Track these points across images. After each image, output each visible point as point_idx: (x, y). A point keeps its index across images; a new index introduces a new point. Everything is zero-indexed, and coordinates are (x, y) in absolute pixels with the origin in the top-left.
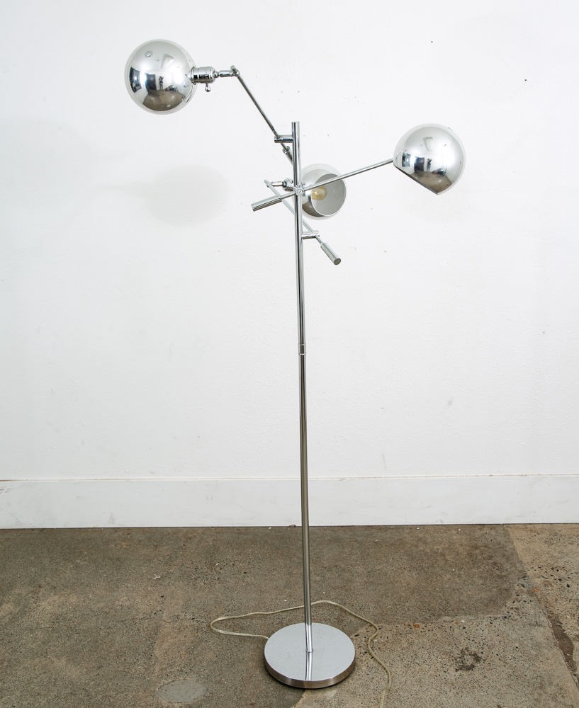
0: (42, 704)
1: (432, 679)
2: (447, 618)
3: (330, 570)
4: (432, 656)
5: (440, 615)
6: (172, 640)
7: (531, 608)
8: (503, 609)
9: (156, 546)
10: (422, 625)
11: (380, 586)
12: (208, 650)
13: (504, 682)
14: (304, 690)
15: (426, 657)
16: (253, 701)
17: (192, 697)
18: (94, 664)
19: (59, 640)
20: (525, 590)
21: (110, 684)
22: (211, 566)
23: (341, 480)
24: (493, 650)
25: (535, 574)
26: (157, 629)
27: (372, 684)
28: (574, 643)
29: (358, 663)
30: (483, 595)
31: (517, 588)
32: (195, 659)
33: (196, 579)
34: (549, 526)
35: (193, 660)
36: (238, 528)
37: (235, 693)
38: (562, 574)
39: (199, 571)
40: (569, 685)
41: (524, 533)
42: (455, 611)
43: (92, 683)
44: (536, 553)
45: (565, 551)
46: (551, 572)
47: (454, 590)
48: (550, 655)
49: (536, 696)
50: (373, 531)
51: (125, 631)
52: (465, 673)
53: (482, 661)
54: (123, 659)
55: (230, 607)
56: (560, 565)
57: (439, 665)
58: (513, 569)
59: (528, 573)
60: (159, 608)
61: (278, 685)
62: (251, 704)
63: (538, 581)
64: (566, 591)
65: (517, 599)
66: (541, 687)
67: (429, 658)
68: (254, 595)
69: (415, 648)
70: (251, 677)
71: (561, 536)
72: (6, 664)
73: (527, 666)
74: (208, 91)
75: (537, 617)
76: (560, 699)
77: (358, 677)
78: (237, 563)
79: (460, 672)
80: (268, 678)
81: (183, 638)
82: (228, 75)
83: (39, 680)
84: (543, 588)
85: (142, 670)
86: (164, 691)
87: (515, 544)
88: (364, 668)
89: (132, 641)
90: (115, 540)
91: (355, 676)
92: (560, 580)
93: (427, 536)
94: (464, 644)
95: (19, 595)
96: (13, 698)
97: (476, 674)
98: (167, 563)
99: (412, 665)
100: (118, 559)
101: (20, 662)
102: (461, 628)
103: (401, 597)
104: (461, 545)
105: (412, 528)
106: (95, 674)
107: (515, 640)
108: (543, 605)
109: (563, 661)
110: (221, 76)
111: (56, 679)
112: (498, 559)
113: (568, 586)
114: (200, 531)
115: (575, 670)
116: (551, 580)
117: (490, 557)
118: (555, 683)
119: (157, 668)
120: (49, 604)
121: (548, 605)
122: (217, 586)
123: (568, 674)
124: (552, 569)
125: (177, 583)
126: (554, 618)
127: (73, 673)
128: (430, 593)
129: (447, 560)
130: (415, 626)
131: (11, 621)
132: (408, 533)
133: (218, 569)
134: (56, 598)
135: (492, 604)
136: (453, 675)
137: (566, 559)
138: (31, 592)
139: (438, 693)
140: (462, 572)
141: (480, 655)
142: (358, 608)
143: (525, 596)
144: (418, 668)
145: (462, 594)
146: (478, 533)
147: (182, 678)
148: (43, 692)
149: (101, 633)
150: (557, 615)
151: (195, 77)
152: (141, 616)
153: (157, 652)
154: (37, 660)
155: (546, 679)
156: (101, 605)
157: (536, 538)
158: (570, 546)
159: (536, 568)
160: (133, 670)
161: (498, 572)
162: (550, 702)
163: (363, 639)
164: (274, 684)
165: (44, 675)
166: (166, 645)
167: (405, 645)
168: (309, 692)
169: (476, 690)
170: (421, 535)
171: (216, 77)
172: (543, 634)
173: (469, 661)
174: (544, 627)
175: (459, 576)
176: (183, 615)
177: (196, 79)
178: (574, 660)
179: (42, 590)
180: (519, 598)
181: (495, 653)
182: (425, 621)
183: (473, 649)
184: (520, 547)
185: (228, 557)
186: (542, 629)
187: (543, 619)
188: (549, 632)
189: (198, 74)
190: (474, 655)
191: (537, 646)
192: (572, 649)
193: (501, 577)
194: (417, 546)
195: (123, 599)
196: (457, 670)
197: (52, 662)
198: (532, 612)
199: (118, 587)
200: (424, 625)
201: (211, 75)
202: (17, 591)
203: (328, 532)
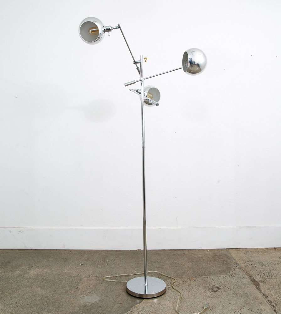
0: (28, 302)
1: (200, 295)
2: (205, 276)
3: (155, 262)
4: (199, 288)
5: (202, 276)
6: (86, 283)
7: (240, 273)
8: (229, 273)
9: (82, 255)
10: (194, 279)
11: (176, 267)
12: (102, 286)
13: (231, 296)
14: (144, 298)
15: (197, 288)
16: (121, 302)
17: (94, 301)
18: (52, 290)
19: (38, 282)
20: (237, 268)
21: (59, 296)
22: (105, 261)
23: (159, 229)
24: (225, 286)
25: (241, 263)
26: (80, 280)
27: (174, 297)
28: (259, 283)
29: (167, 290)
30: (220, 269)
31: (234, 267)
32: (96, 289)
33: (98, 265)
34: (245, 249)
35: (95, 289)
36: (116, 250)
37: (113, 300)
38: (252, 263)
39: (99, 263)
40: (259, 296)
41: (235, 251)
42: (209, 274)
43: (51, 296)
44: (241, 257)
45: (252, 256)
46: (248, 262)
47: (207, 268)
48: (250, 287)
49: (245, 299)
50: (173, 251)
51: (66, 280)
52: (214, 293)
53: (221, 289)
54: (65, 289)
55: (112, 273)
56: (251, 260)
57: (203, 291)
58: (232, 262)
59: (238, 263)
60: (82, 273)
61: (132, 297)
62: (120, 303)
63: (243, 265)
64: (254, 268)
65: (234, 271)
66: (247, 297)
67: (198, 288)
68: (122, 270)
69: (192, 285)
70: (120, 295)
71: (250, 252)
72: (14, 289)
73: (241, 290)
74: (109, 35)
75: (243, 276)
76: (255, 300)
77: (168, 295)
78: (115, 260)
79: (212, 293)
80: (128, 295)
81: (92, 283)
82: (117, 28)
83: (28, 294)
84: (245, 267)
85: (73, 292)
86: (82, 299)
87: (232, 254)
88: (170, 292)
89: (70, 283)
90: (65, 253)
91: (166, 294)
92: (252, 265)
93: (195, 252)
94: (213, 284)
95: (23, 268)
96: (16, 300)
97: (219, 293)
98: (86, 260)
99: (191, 291)
100: (65, 259)
101: (20, 289)
102: (211, 279)
103: (185, 270)
104: (210, 255)
105: (189, 250)
106: (52, 293)
107: (235, 282)
108: (245, 272)
109: (256, 289)
110: (114, 29)
111: (35, 294)
112: (225, 259)
113: (255, 266)
114: (101, 251)
115: (261, 291)
116: (248, 264)
117: (222, 258)
118: (253, 295)
119: (80, 292)
120: (35, 272)
121: (247, 272)
122: (107, 267)
123: (258, 293)
124: (248, 261)
125: (90, 266)
126: (250, 276)
127: (43, 292)
128: (197, 269)
129: (204, 259)
130: (192, 279)
131: (18, 276)
132: (188, 252)
133: (108, 262)
134: (38, 270)
135: (223, 272)
136: (208, 293)
137: (253, 258)
138: (28, 268)
139: (202, 299)
140: (210, 263)
141: (220, 287)
142: (167, 274)
143: (237, 270)
144: (193, 292)
145: (211, 269)
146: (216, 251)
147: (90, 295)
148: (29, 298)
149: (56, 280)
150: (252, 275)
151: (105, 29)
152: (74, 275)
153: (80, 287)
154: (28, 288)
155: (249, 294)
156: (57, 272)
157: (240, 253)
158: (254, 255)
159: (241, 261)
160: (69, 292)
161: (225, 263)
162: (251, 301)
163: (170, 283)
164: (130, 297)
165: (30, 293)
166: (84, 285)
167: (188, 285)
168: (146, 299)
169: (219, 298)
170: (193, 252)
171: (112, 29)
172: (247, 280)
173: (216, 289)
174: (247, 278)
175: (209, 264)
176: (92, 276)
177: (105, 31)
178: (260, 288)
179: (33, 267)
180: (235, 270)
181: (226, 287)
182: (196, 277)
183: (217, 286)
184: (234, 255)
185: (112, 258)
186: (246, 279)
187: (246, 276)
188: (249, 280)
189: (106, 28)
190: (217, 287)
191: (245, 284)
192: (259, 285)
193: (227, 264)
194: (191, 255)
195: (66, 270)
196: (210, 292)
197: (34, 289)
198: (241, 274)
199: (65, 267)
200: (195, 279)
201: (111, 29)
202: (22, 267)
203: (154, 251)
